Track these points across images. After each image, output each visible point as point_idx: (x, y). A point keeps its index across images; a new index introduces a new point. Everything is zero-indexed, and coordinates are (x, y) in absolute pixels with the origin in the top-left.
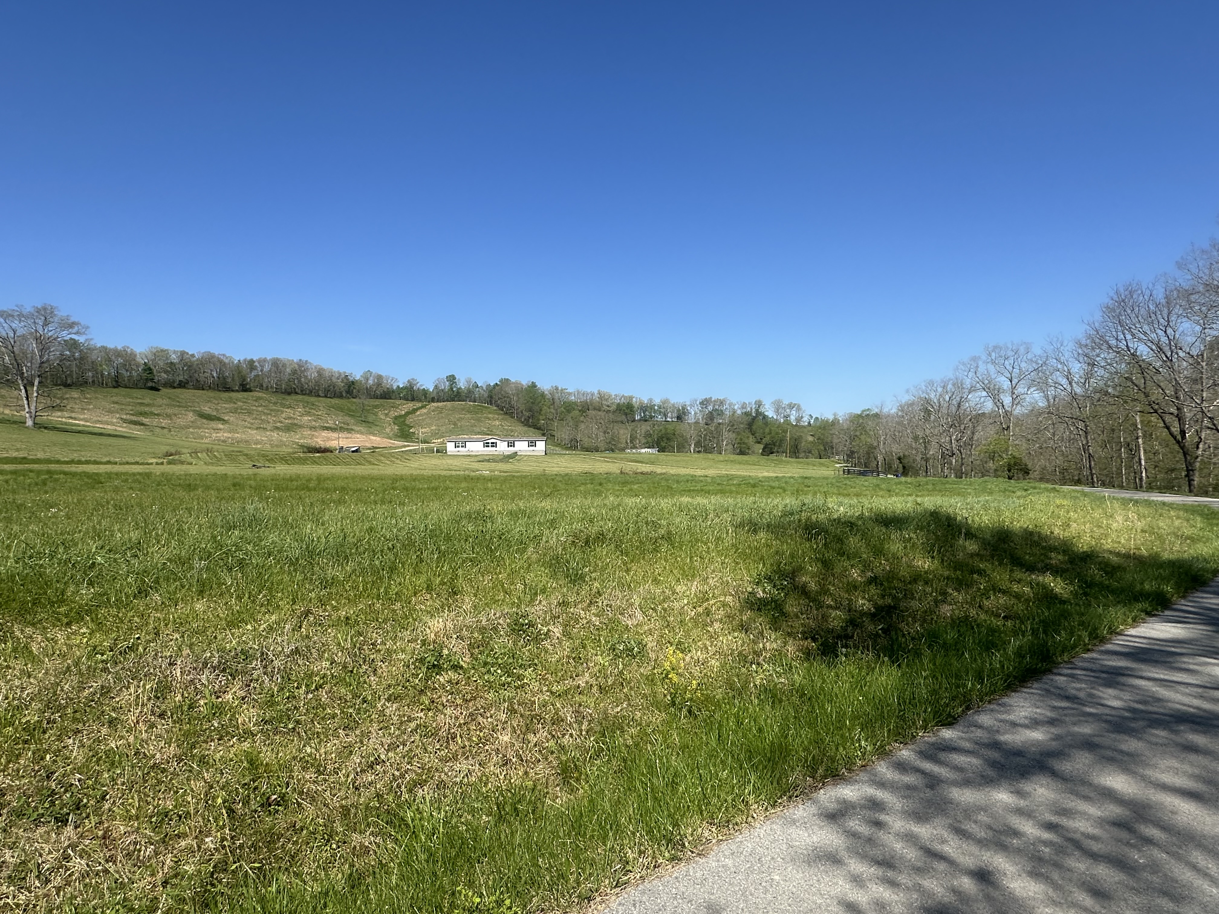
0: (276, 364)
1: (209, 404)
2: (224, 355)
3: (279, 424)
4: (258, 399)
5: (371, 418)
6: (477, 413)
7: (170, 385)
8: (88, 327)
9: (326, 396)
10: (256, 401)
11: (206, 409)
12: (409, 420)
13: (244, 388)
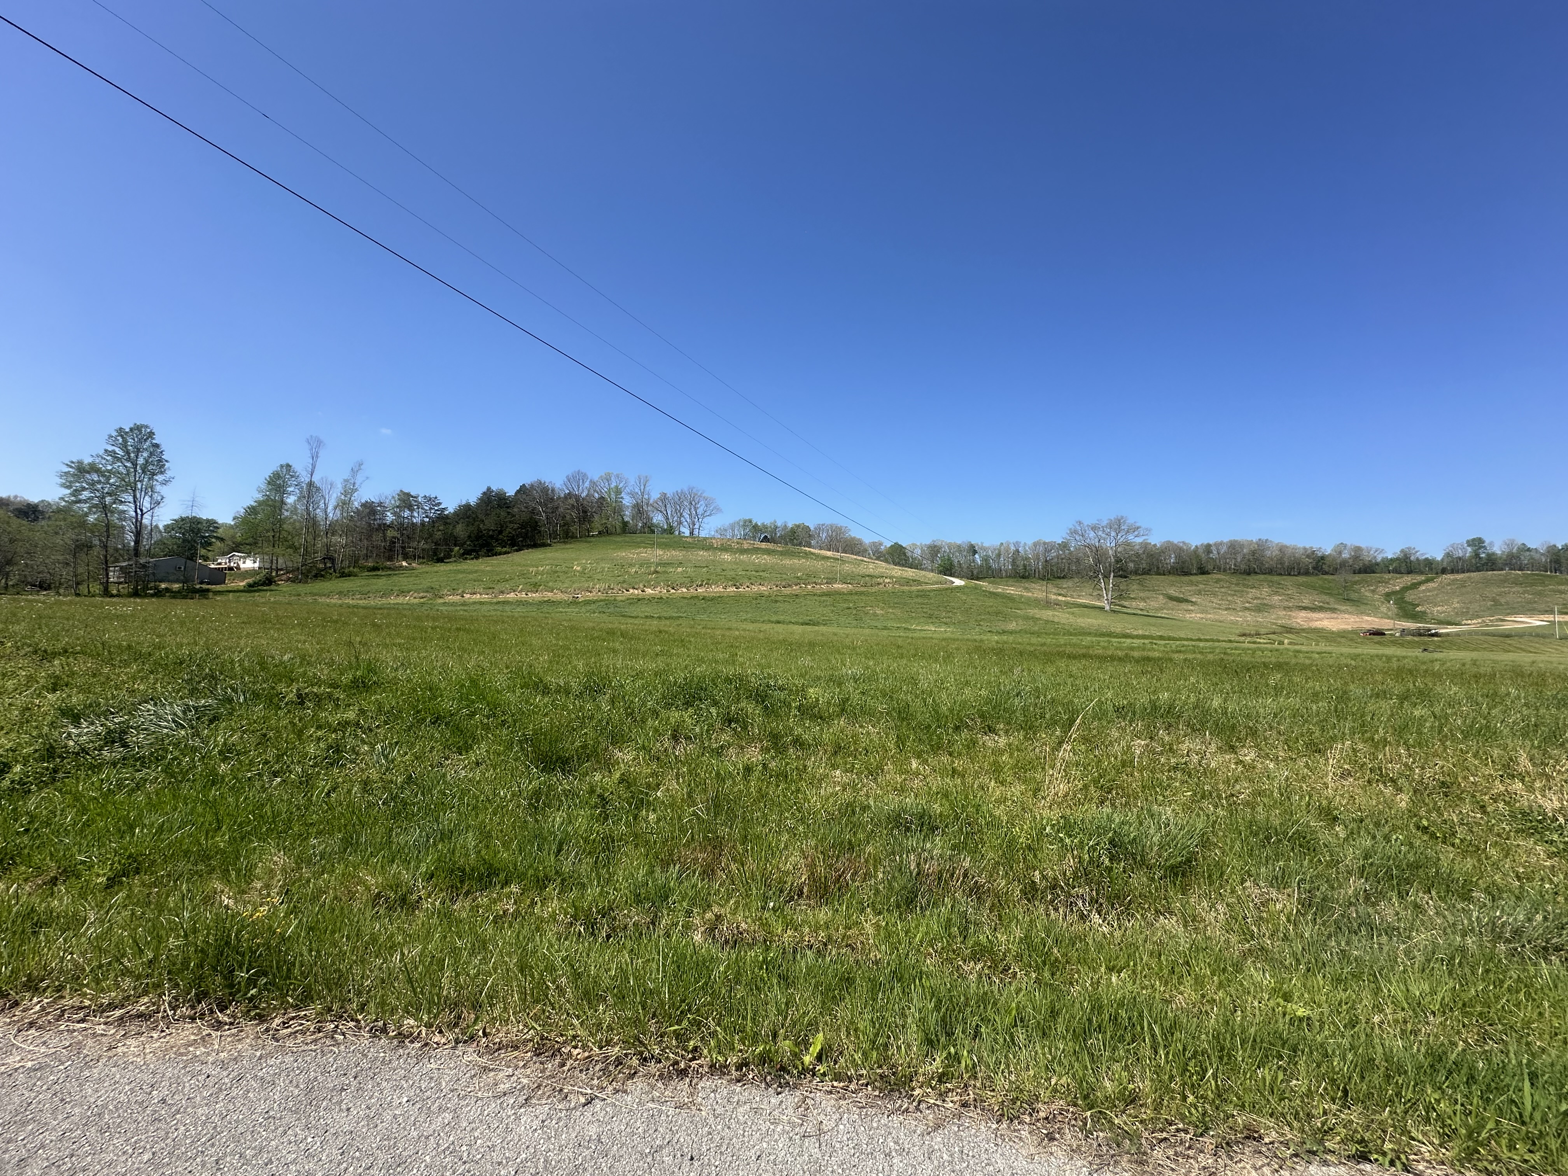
0: (1234, 547)
1: (1174, 588)
2: (1184, 543)
3: (1247, 605)
4: (1218, 581)
5: (1354, 596)
7: (1136, 572)
8: (1149, 530)
9: (1289, 575)
10: (1216, 582)
11: (1172, 592)
12: (1410, 596)
13: (1203, 571)
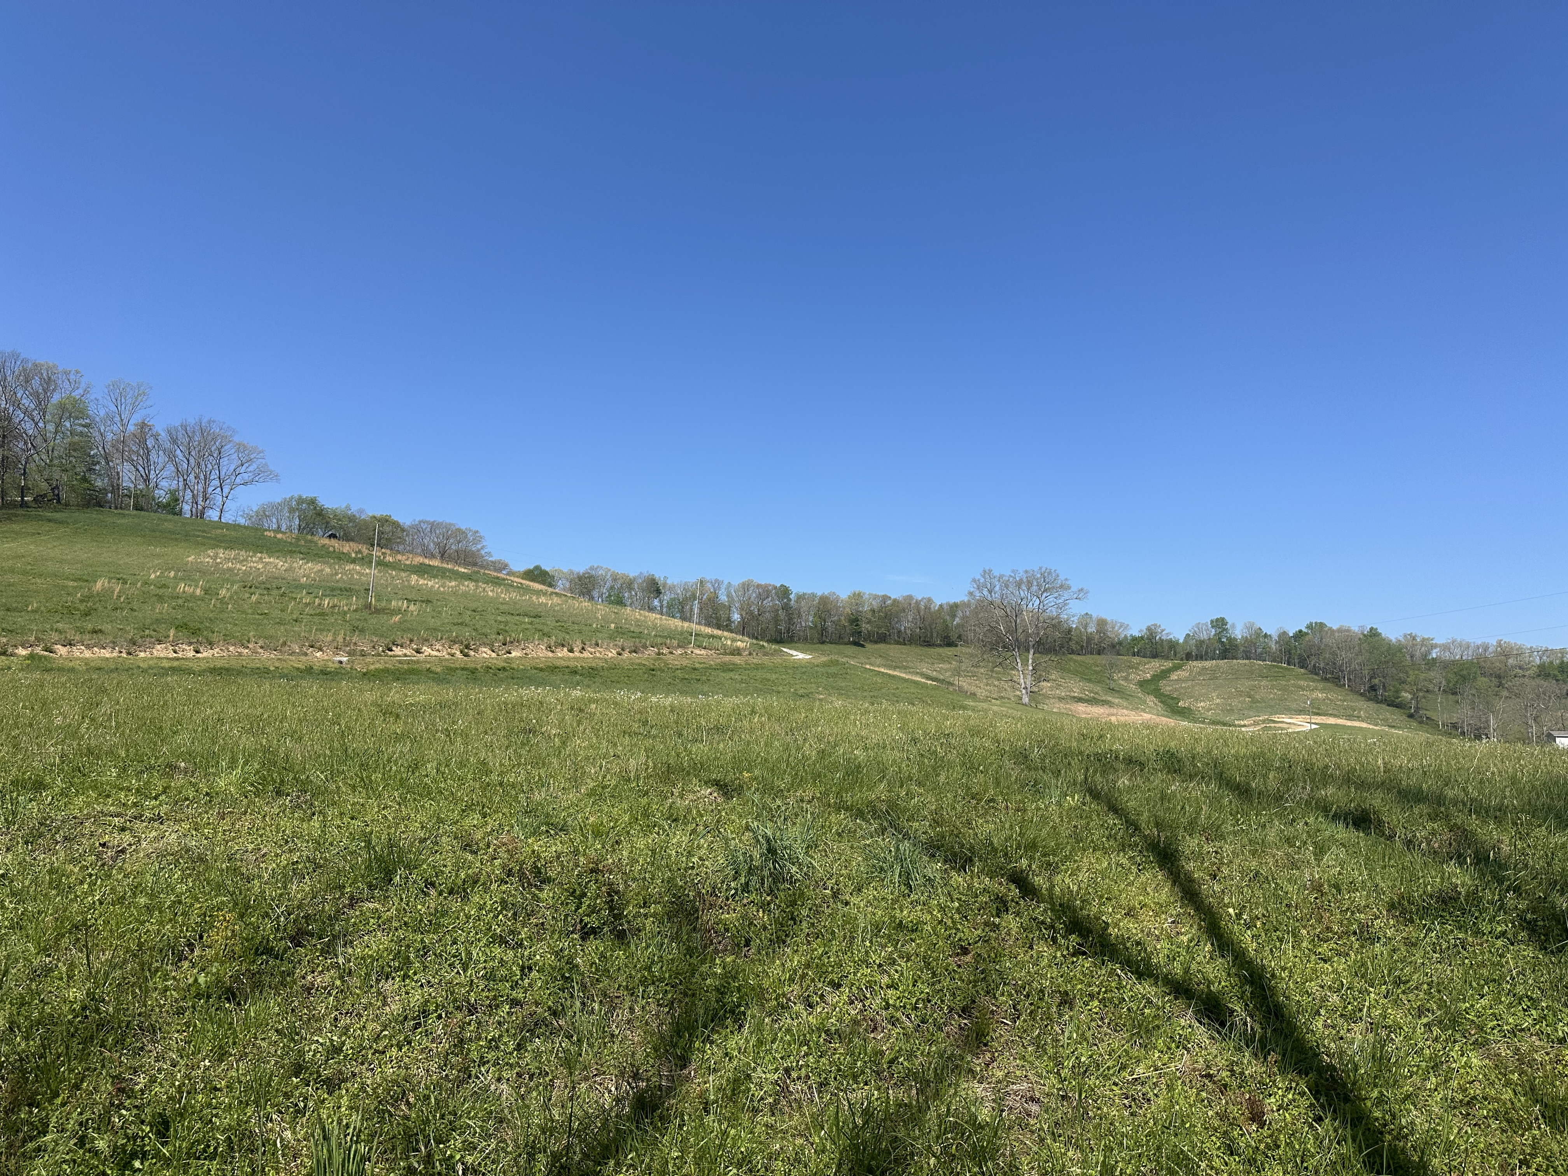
1: (928, 665)
5: (1114, 685)
6: (1276, 678)
7: (869, 638)
10: (970, 659)
11: (927, 669)
